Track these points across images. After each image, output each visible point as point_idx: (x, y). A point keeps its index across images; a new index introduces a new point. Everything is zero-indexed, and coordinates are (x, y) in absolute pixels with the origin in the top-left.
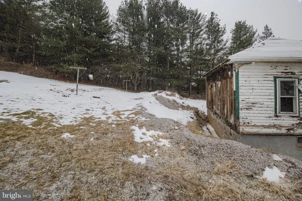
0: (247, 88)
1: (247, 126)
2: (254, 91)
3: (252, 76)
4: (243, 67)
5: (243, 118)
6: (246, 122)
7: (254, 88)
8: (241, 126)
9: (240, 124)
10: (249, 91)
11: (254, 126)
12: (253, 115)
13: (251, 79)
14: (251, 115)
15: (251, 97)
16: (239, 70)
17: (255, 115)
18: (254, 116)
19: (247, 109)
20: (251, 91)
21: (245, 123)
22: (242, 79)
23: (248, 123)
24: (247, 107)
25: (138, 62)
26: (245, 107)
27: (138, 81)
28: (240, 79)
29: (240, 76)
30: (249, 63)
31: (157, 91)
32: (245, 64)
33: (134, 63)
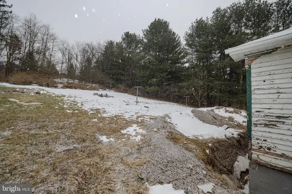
0: (267, 91)
1: (267, 153)
2: (282, 96)
3: (276, 72)
4: (259, 60)
5: (258, 139)
6: (263, 145)
7: (280, 91)
8: (254, 150)
9: (253, 147)
10: (271, 96)
11: (282, 156)
12: (280, 137)
13: (275, 77)
14: (274, 136)
15: (274, 106)
16: (252, 66)
17: (285, 138)
18: (281, 139)
19: (266, 125)
20: (276, 96)
21: (261, 147)
22: (258, 79)
23: (269, 149)
24: (267, 123)
25: (201, 79)
26: (262, 122)
27: (202, 97)
28: (252, 79)
29: (252, 75)
30: (271, 52)
31: (215, 107)
32: (262, 54)
33: (196, 80)
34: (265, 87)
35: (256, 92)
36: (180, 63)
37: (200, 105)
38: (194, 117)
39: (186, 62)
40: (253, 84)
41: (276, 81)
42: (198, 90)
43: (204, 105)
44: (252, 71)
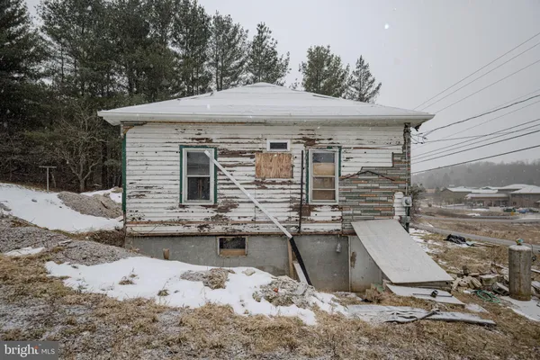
0: (139, 163)
1: (138, 223)
2: (149, 168)
3: (145, 145)
4: (132, 130)
5: (131, 211)
6: (135, 216)
7: (148, 163)
9: (128, 221)
10: (141, 168)
11: (148, 222)
12: (147, 205)
13: (145, 149)
14: (143, 206)
15: (144, 177)
16: (127, 135)
17: (150, 205)
18: (148, 208)
19: (138, 196)
20: (144, 168)
21: (134, 218)
22: (132, 149)
23: (140, 219)
24: (138, 194)
25: (84, 127)
26: (135, 193)
27: (88, 171)
28: (127, 149)
29: (127, 145)
30: (142, 125)
31: (112, 189)
32: (136, 125)
33: (72, 128)
34: (138, 158)
35: (130, 163)
36: (25, 70)
37: (82, 186)
38: (63, 206)
39: (46, 75)
40: (127, 154)
41: (145, 154)
42: (77, 153)
43: (94, 187)
44: (127, 140)
